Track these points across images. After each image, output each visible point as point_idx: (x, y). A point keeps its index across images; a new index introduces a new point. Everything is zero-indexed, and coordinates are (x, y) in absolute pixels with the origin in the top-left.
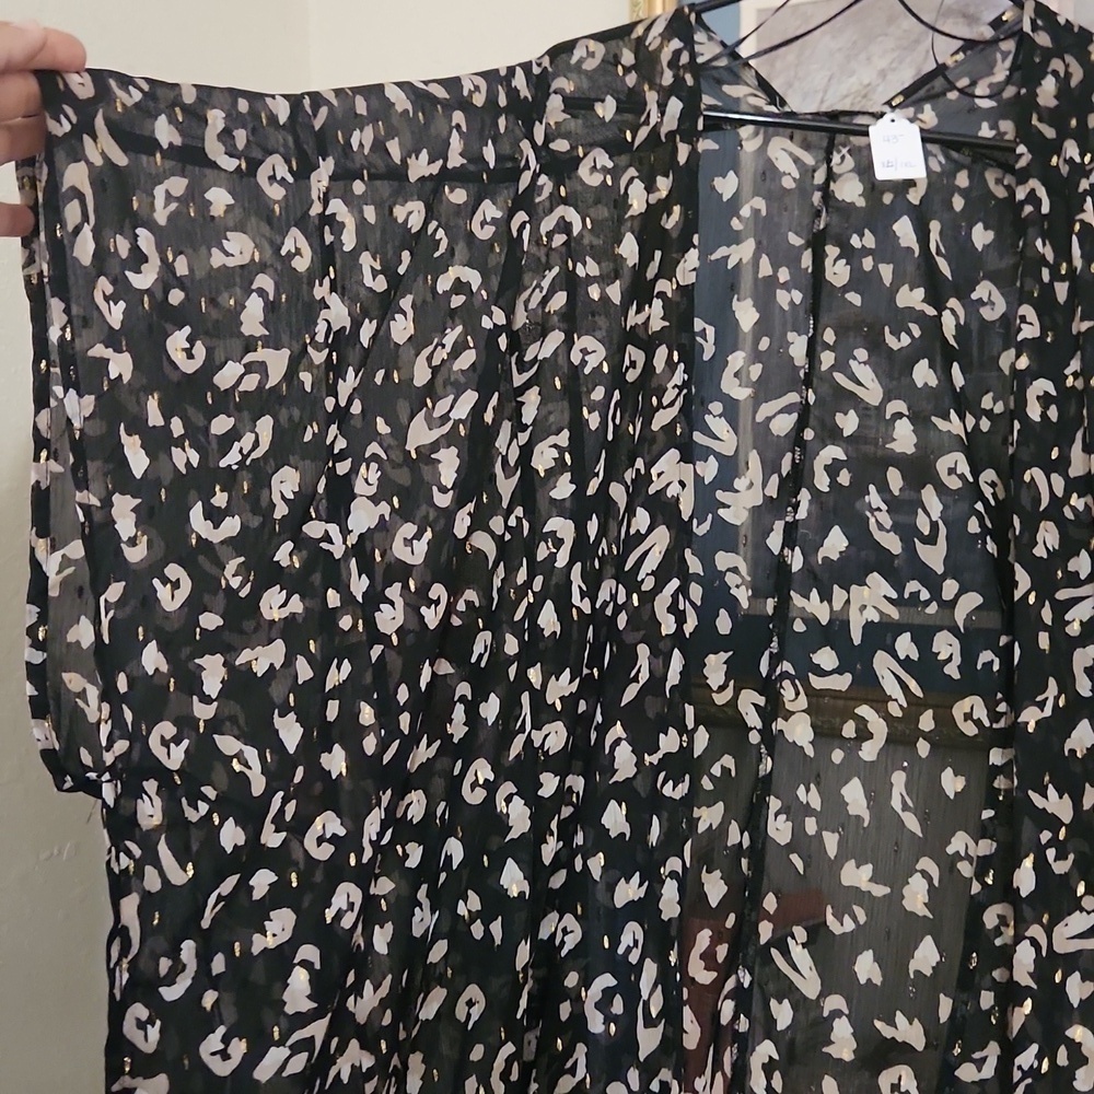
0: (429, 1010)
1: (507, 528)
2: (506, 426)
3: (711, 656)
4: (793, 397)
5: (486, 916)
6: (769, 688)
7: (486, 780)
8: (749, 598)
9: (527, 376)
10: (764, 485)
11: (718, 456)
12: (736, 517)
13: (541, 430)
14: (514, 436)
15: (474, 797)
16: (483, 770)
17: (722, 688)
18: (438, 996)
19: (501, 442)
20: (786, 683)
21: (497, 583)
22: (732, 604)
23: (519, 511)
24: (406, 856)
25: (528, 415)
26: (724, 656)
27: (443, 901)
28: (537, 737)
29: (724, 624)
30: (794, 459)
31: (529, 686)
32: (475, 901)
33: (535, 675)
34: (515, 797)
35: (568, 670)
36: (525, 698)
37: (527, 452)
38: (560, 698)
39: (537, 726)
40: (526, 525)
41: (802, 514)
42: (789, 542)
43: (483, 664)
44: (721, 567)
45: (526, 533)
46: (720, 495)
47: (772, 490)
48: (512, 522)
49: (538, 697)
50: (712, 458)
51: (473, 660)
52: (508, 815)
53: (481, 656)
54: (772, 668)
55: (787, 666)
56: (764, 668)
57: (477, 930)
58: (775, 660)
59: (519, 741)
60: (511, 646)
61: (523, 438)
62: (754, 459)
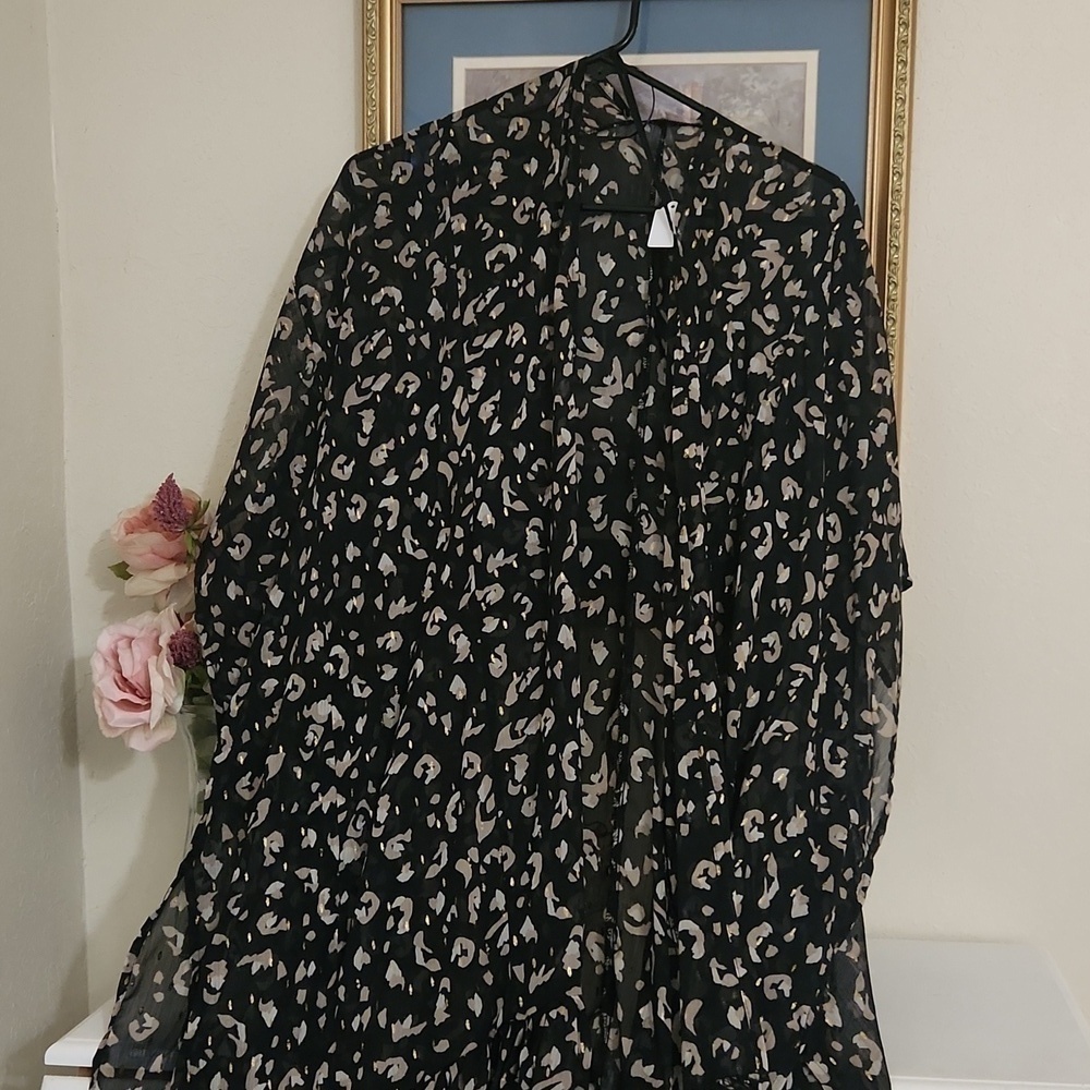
0: (395, 768)
1: (461, 458)
2: (460, 390)
3: (592, 499)
4: (639, 322)
5: (439, 710)
6: (632, 520)
7: (440, 620)
8: (616, 458)
9: (474, 357)
10: (624, 381)
11: (591, 363)
12: (606, 403)
13: (485, 394)
14: (465, 396)
15: (432, 631)
16: (439, 614)
17: (600, 520)
18: (402, 758)
19: (456, 402)
20: (643, 517)
21: (453, 494)
22: (605, 464)
23: (469, 447)
24: (382, 672)
25: (477, 384)
26: (601, 498)
27: (408, 701)
28: (480, 595)
29: (600, 477)
30: (642, 365)
31: (474, 561)
32: (431, 700)
33: (477, 553)
34: (462, 635)
35: (502, 550)
36: (471, 569)
37: (475, 408)
38: (497, 569)
39: (480, 587)
40: (473, 455)
41: (650, 402)
42: (641, 423)
43: (445, 549)
44: (597, 438)
45: (473, 460)
46: (593, 389)
47: (630, 384)
48: (464, 454)
49: (481, 568)
50: (587, 366)
51: (438, 547)
52: (456, 645)
53: (443, 544)
54: (635, 508)
55: (644, 506)
56: (629, 506)
57: (433, 719)
58: (636, 503)
59: (467, 597)
60: (459, 533)
61: (472, 398)
62: (616, 364)
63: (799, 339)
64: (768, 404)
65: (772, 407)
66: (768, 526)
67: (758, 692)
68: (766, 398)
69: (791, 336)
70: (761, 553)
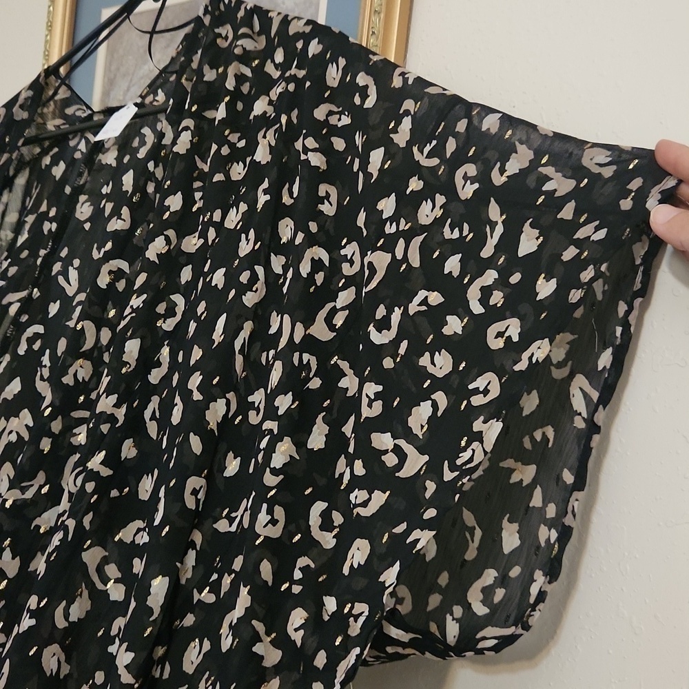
63: (301, 74)
64: (265, 141)
65: (270, 145)
66: (260, 270)
67: (239, 459)
68: (264, 137)
69: (293, 71)
70: (250, 299)
